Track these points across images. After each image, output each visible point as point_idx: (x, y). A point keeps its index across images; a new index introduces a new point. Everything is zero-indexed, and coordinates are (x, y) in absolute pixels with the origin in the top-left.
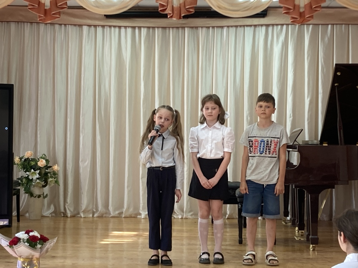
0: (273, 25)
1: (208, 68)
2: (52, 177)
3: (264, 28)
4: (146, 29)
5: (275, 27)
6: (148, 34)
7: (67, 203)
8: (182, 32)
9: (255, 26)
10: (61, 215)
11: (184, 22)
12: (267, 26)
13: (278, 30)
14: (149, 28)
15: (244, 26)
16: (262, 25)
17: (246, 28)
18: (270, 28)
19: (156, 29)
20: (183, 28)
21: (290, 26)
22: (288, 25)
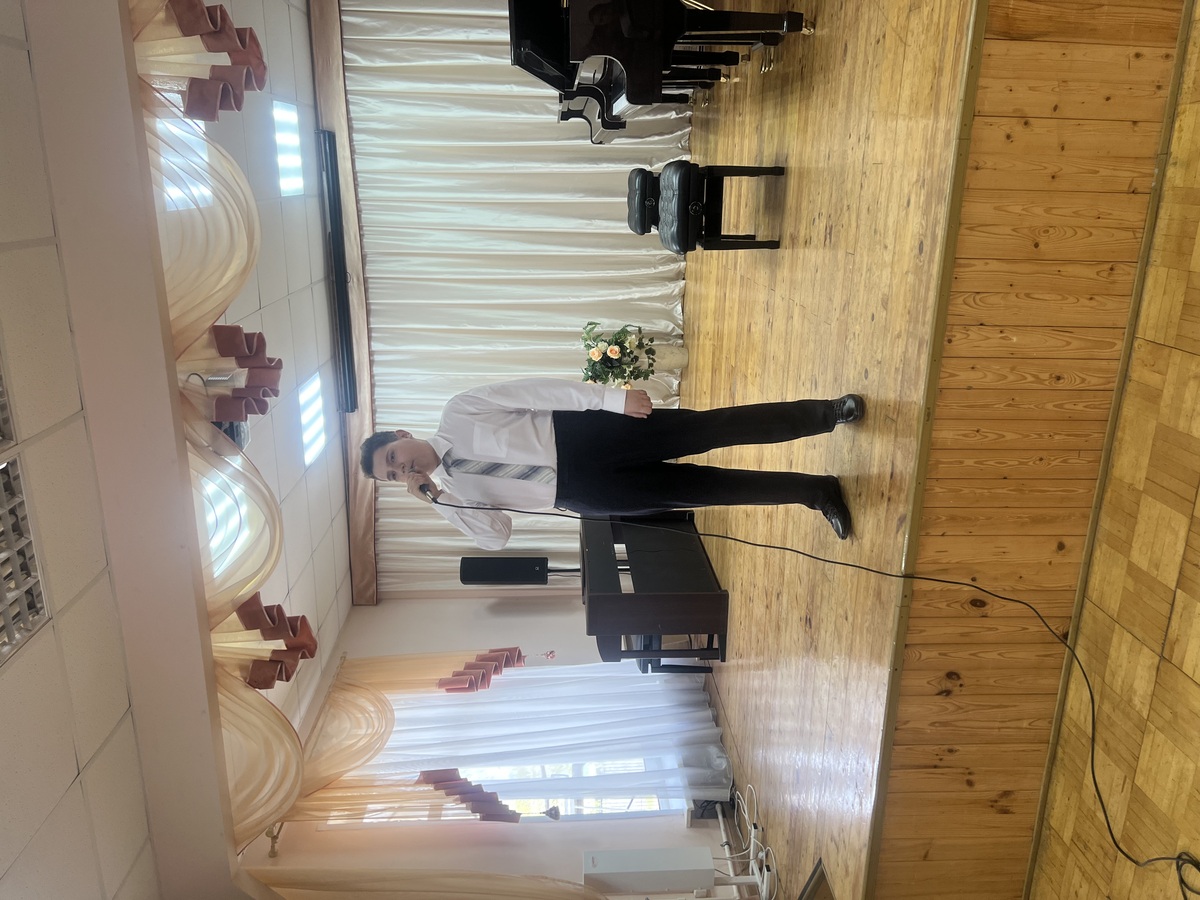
0: (349, 120)
1: (432, 238)
4: (372, 343)
5: (352, 115)
6: (379, 340)
8: (374, 283)
9: (352, 152)
11: (355, 280)
12: (350, 129)
13: (358, 110)
14: (370, 338)
15: (355, 173)
16: (351, 140)
17: (358, 168)
18: (356, 125)
19: (372, 326)
20: (365, 280)
21: (348, 88)
22: (346, 92)
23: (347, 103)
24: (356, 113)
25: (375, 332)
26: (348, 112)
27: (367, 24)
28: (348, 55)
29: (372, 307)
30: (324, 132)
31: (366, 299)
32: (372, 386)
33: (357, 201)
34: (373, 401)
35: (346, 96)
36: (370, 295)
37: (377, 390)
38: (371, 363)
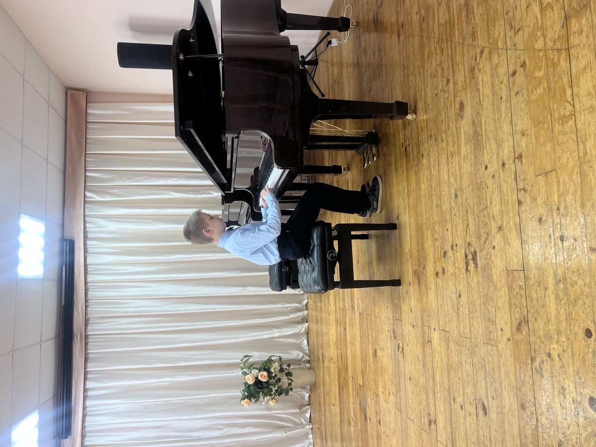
0: (85, 232)
3: (89, 242)
4: (88, 382)
5: (87, 230)
6: (93, 380)
8: (92, 338)
9: (86, 252)
11: (79, 337)
12: (86, 238)
13: (91, 226)
14: (85, 379)
15: (86, 266)
17: (88, 262)
18: (89, 235)
19: (88, 370)
20: (86, 337)
21: (86, 214)
22: (85, 216)
23: (85, 222)
24: (91, 228)
25: (91, 374)
26: (85, 228)
27: (102, 177)
28: (88, 194)
29: (90, 356)
30: (66, 240)
31: (86, 350)
32: (84, 416)
33: (86, 283)
34: (83, 428)
35: (84, 218)
36: (89, 347)
37: (88, 419)
38: (85, 398)
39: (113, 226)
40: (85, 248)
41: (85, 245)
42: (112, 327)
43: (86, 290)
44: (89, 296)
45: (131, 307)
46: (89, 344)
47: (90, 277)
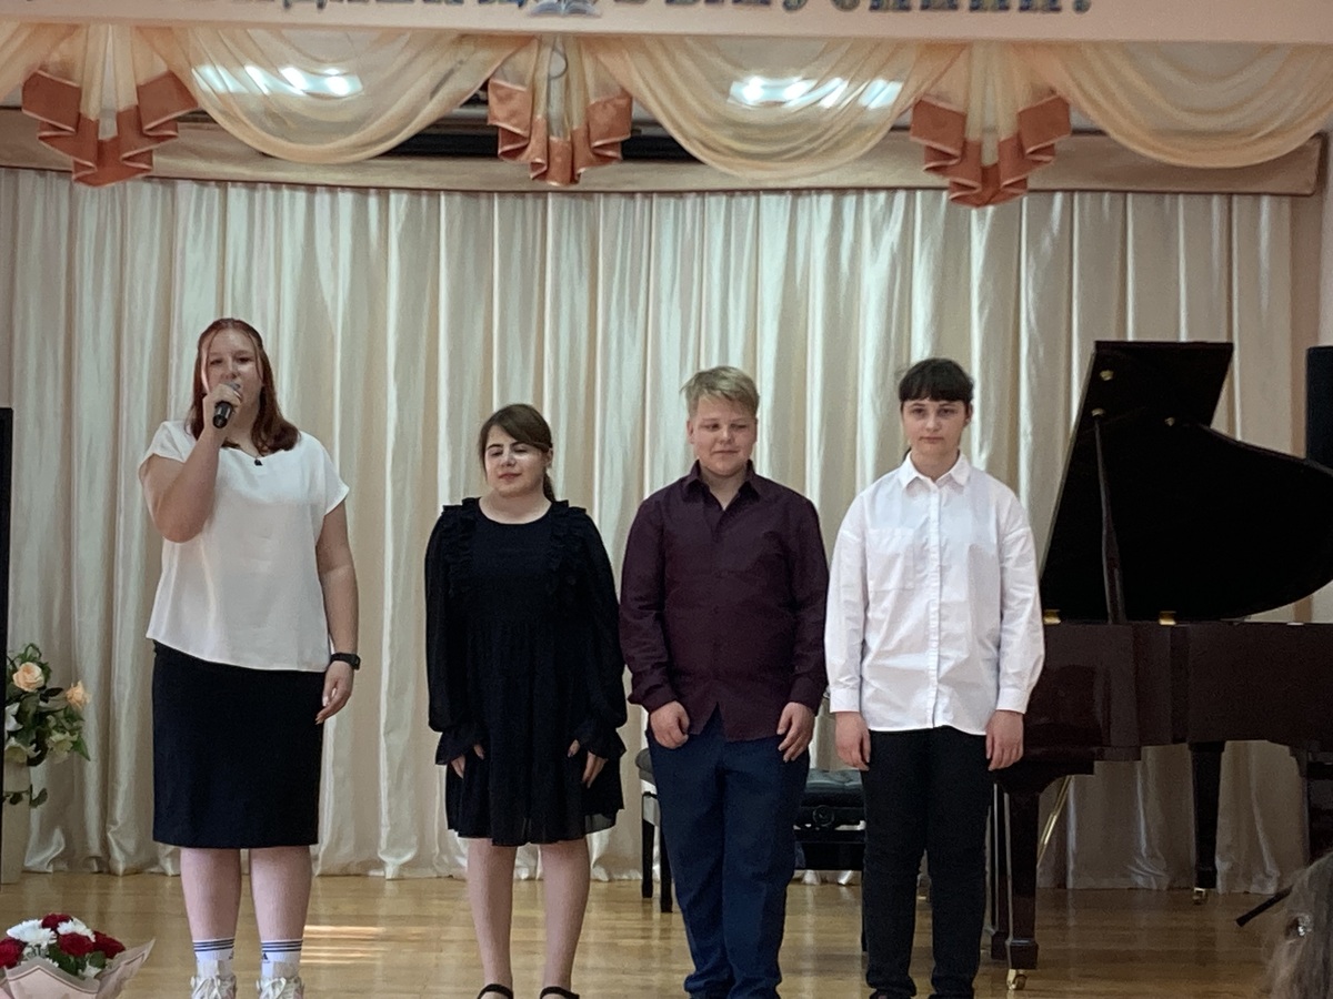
2: (63, 727)
3: (827, 200)
4: (405, 197)
5: (867, 196)
7: (115, 823)
8: (535, 209)
9: (797, 192)
10: (90, 867)
12: (840, 191)
14: (416, 191)
15: (756, 192)
17: (764, 198)
18: (849, 202)
19: (443, 198)
20: (541, 194)
21: (919, 193)
22: (911, 189)
23: (892, 190)
24: (871, 209)
25: (429, 207)
26: (874, 189)
29: (483, 201)
32: (311, 187)
33: (701, 192)
35: (903, 188)
39: (874, 277)
40: (809, 190)
41: (820, 190)
42: (564, 266)
43: (679, 194)
44: (664, 200)
45: (621, 325)
46: (520, 201)
47: (719, 203)
